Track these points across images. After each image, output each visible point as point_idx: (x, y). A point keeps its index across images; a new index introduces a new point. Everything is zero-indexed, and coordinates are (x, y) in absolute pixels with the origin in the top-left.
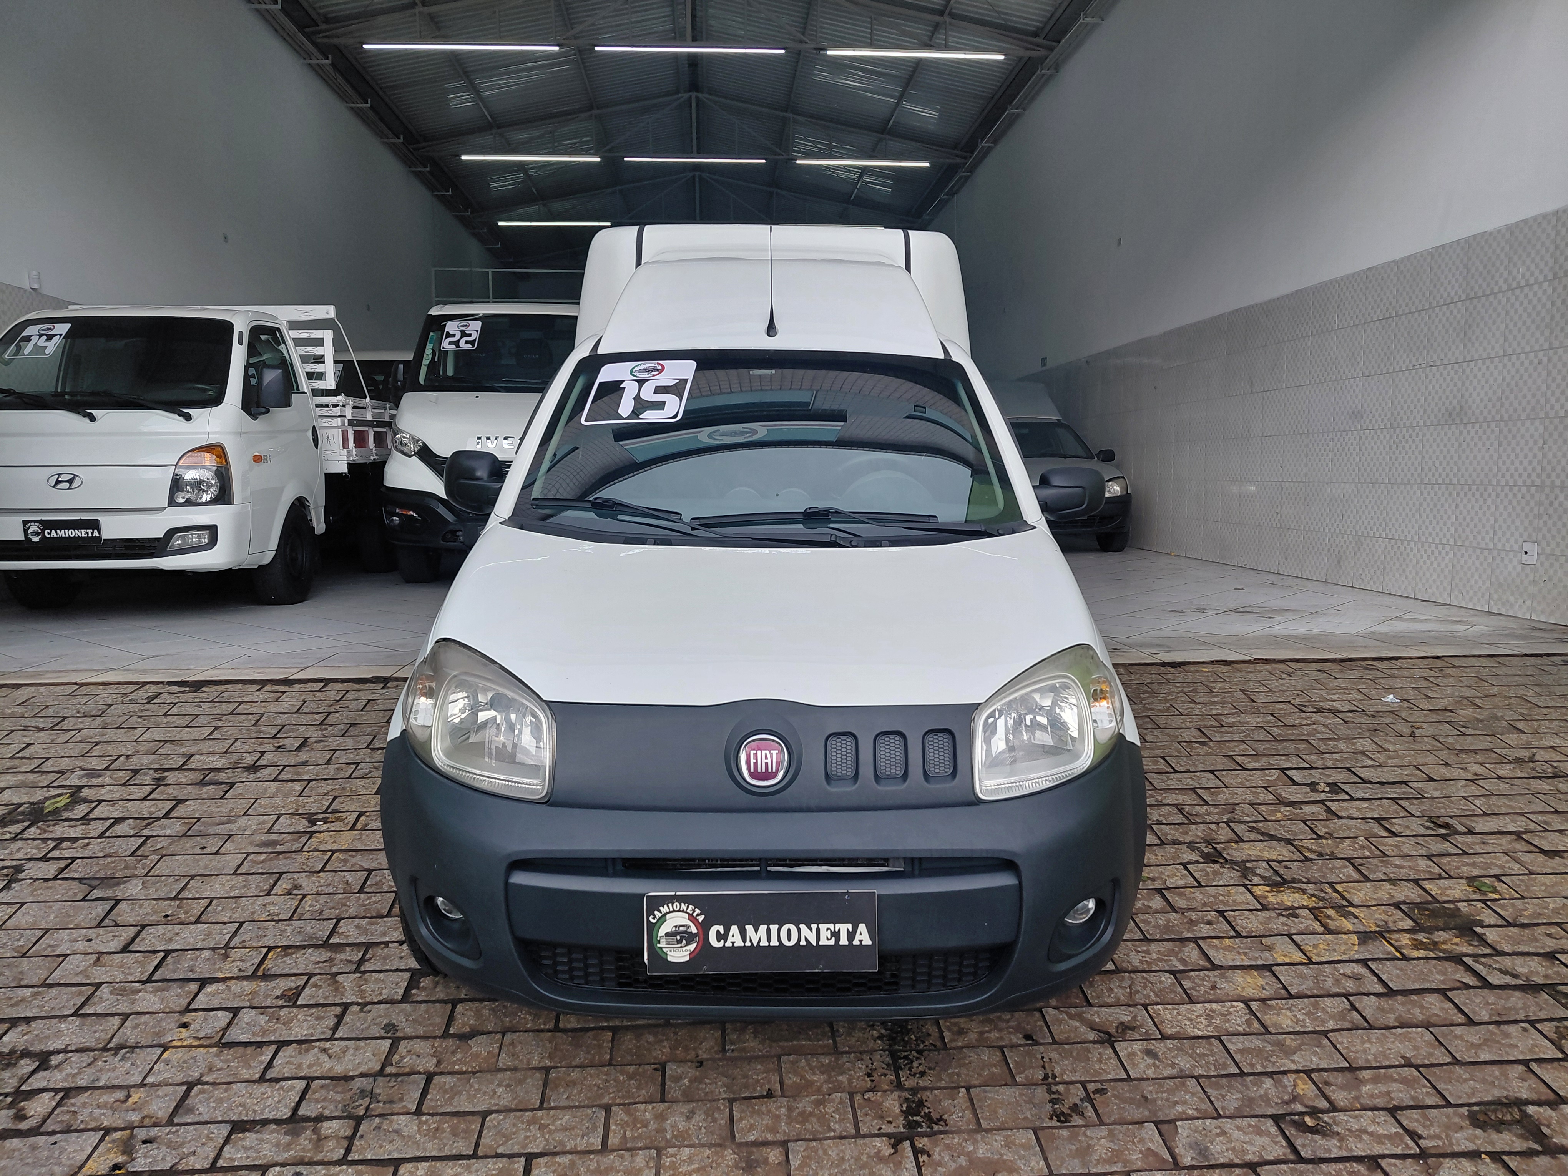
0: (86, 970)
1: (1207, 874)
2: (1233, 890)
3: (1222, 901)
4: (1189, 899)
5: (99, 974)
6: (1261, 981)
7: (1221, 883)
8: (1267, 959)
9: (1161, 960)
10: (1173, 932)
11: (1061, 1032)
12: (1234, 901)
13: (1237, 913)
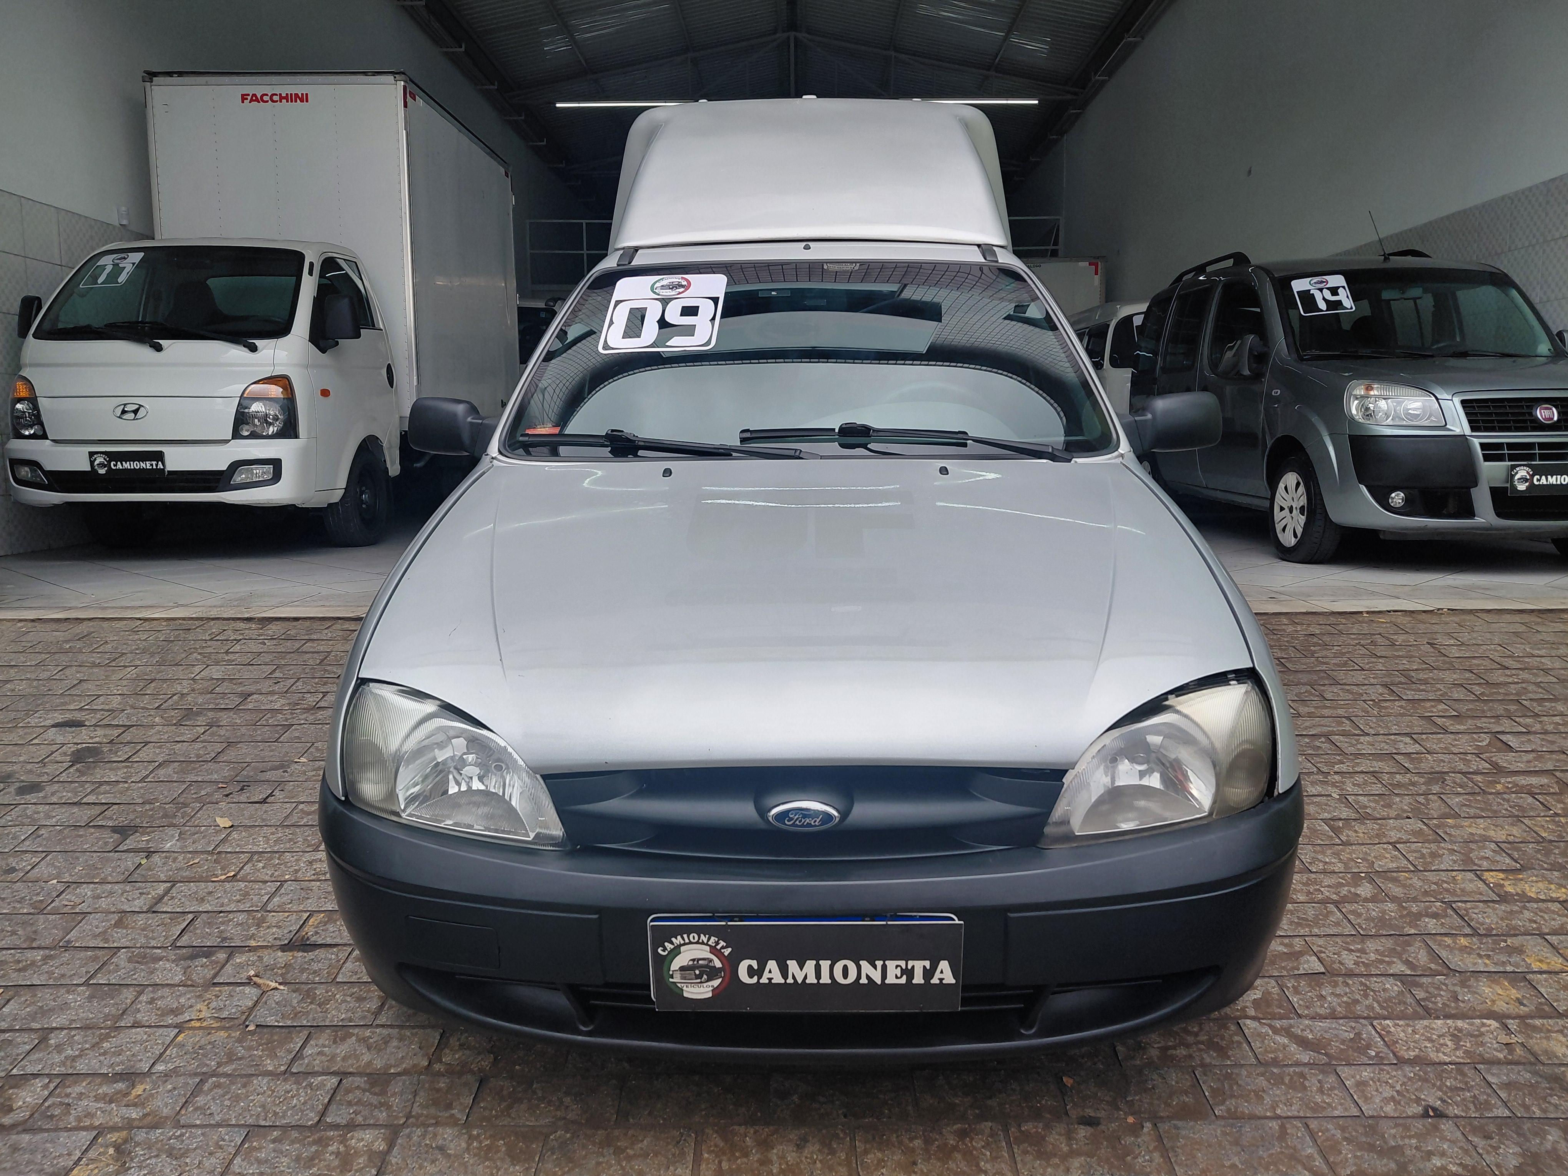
0: (105, 932)
1: (1423, 856)
2: (1460, 876)
3: (1447, 890)
4: (1404, 886)
5: (120, 938)
6: (1514, 993)
7: (1443, 867)
8: (1517, 965)
9: (1382, 962)
10: (1391, 927)
11: (1266, 1051)
12: (1463, 890)
13: (1469, 905)
